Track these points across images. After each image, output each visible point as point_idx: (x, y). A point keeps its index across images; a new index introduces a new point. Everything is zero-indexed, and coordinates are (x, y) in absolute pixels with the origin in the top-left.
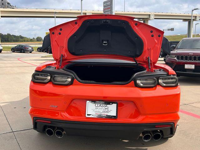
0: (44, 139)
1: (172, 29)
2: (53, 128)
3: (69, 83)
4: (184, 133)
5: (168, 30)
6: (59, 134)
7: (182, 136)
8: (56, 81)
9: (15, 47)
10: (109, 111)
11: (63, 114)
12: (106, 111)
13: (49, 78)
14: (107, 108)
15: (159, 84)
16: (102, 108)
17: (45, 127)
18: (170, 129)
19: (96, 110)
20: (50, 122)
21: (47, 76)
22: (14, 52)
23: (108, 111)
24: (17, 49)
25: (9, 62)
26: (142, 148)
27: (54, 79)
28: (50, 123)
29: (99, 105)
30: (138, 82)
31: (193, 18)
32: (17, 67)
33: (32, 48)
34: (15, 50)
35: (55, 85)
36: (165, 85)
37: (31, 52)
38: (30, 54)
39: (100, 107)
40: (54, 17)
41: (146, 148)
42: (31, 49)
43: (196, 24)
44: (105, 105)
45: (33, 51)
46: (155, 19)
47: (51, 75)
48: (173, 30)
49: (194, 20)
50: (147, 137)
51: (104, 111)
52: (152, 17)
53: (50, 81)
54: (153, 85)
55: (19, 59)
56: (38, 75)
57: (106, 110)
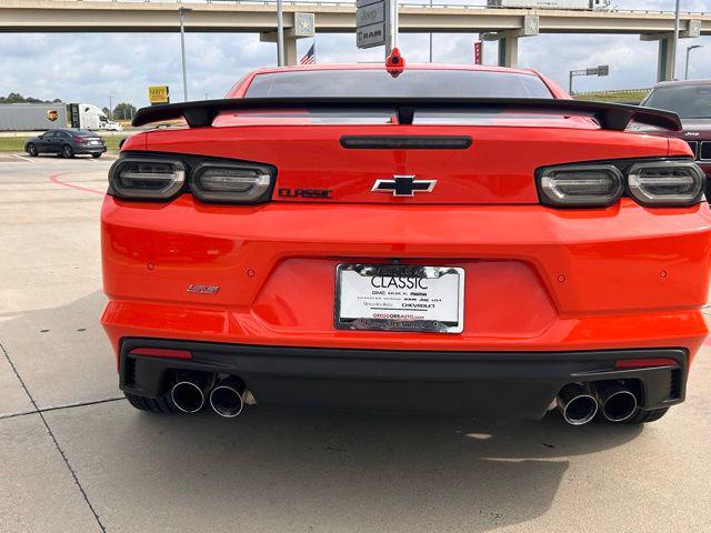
0: (161, 433)
1: (603, 71)
2: (203, 377)
3: (263, 195)
4: (699, 404)
5: (589, 72)
6: (227, 400)
7: (694, 414)
8: (209, 190)
9: (41, 137)
10: (428, 304)
11: (240, 317)
12: (418, 302)
13: (180, 177)
14: (419, 290)
15: (628, 193)
16: (399, 290)
17: (169, 376)
18: (670, 374)
19: (375, 301)
20: (189, 354)
21: (171, 169)
22: (35, 155)
23: (425, 303)
24: (44, 144)
25: (20, 186)
26: (546, 459)
27: (199, 183)
28: (189, 360)
29: (387, 280)
30: (548, 183)
31: (679, 29)
32: (49, 201)
33: (103, 142)
34: (38, 149)
35: (205, 204)
36: (651, 197)
37: (96, 156)
38: (95, 161)
39: (392, 288)
40: (177, 29)
41: (564, 459)
42: (96, 143)
43: (689, 49)
44: (413, 280)
45: (105, 149)
46: (542, 31)
47: (188, 166)
48: (607, 74)
49: (683, 34)
50: (579, 409)
51: (408, 302)
52: (532, 26)
53: (185, 189)
54: (604, 199)
55: (53, 179)
56: (135, 168)
57: (419, 298)
